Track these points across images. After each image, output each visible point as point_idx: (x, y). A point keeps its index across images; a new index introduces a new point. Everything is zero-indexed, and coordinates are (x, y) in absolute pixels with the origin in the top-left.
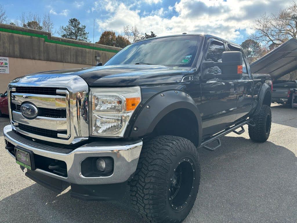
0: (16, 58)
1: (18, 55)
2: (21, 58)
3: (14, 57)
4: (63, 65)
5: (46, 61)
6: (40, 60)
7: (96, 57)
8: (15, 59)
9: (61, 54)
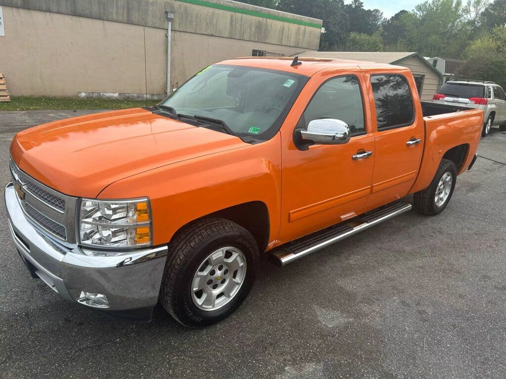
0: (15, 7)
1: (19, 3)
2: (24, 8)
3: (12, 7)
4: (104, 24)
5: (71, 17)
6: (58, 13)
7: (166, 13)
8: (14, 10)
9: (99, 5)
